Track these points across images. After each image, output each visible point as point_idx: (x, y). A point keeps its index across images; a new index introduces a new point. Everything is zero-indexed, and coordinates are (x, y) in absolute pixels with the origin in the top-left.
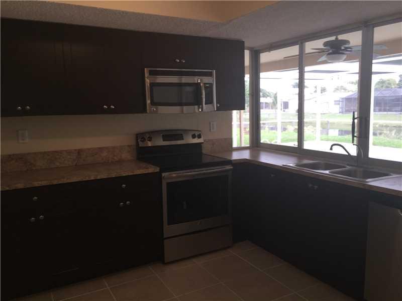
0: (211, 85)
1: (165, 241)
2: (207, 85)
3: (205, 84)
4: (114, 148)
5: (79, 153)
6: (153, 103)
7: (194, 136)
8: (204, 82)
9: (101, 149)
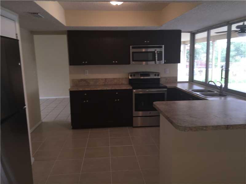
0: (161, 52)
1: (134, 118)
2: (158, 52)
3: (157, 52)
4: (119, 78)
5: (106, 80)
6: (133, 60)
7: (155, 75)
8: (157, 51)
9: (114, 79)
